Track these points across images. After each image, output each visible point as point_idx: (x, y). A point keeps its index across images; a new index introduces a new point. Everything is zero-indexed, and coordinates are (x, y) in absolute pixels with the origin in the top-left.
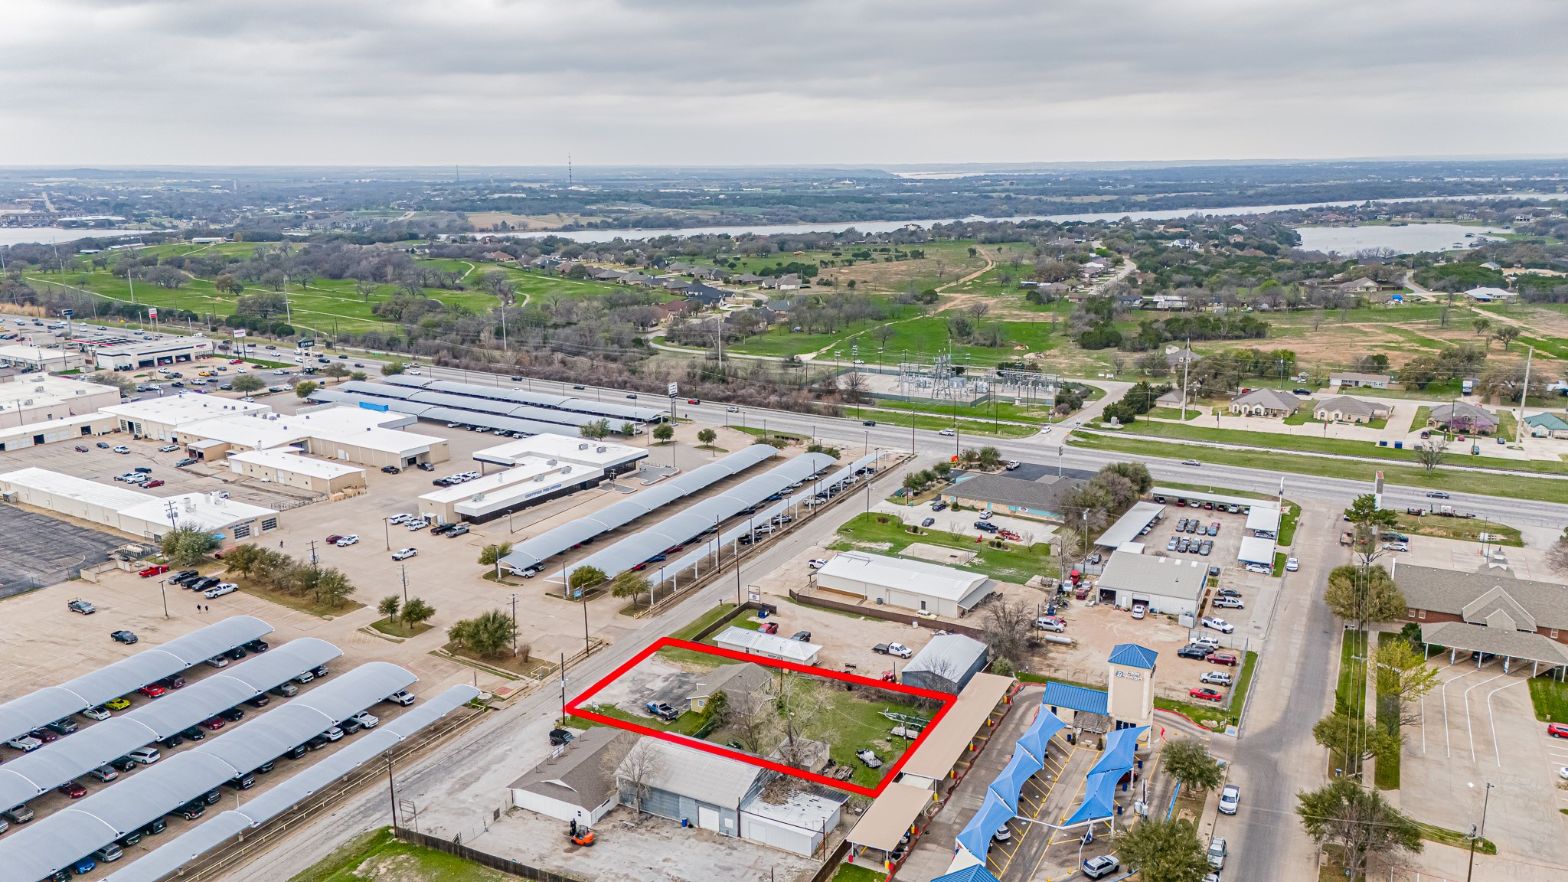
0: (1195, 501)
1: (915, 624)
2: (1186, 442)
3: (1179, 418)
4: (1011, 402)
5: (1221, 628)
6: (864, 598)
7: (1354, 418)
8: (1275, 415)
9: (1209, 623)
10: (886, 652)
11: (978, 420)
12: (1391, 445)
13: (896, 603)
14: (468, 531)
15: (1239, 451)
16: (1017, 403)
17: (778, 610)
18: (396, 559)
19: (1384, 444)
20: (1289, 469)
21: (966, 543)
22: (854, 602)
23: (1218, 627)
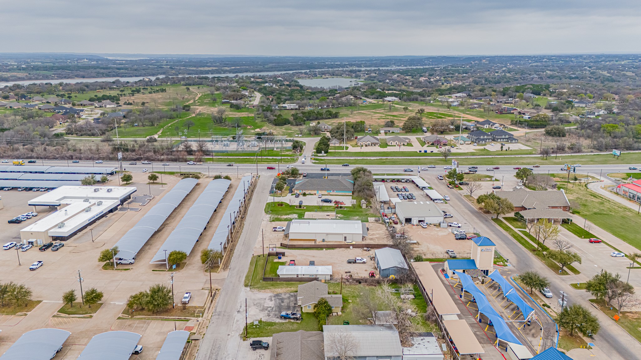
0: (388, 179)
1: (351, 247)
2: (356, 158)
3: (343, 150)
4: (272, 149)
5: (457, 226)
6: (315, 240)
7: (402, 144)
8: (375, 145)
9: (452, 225)
10: (355, 262)
11: (268, 158)
12: (423, 152)
13: (331, 240)
14: (63, 246)
15: (377, 159)
16: (275, 149)
17: (286, 254)
18: (32, 269)
19: (420, 151)
20: (400, 164)
21: (326, 209)
22: (313, 243)
23: (456, 226)
